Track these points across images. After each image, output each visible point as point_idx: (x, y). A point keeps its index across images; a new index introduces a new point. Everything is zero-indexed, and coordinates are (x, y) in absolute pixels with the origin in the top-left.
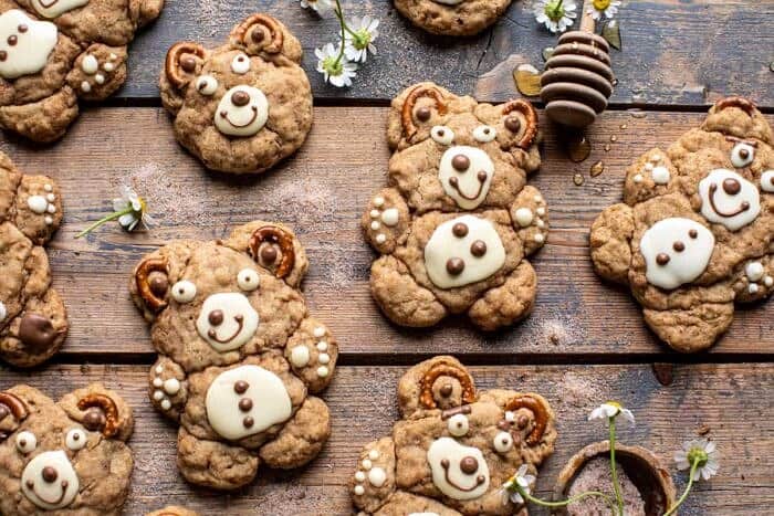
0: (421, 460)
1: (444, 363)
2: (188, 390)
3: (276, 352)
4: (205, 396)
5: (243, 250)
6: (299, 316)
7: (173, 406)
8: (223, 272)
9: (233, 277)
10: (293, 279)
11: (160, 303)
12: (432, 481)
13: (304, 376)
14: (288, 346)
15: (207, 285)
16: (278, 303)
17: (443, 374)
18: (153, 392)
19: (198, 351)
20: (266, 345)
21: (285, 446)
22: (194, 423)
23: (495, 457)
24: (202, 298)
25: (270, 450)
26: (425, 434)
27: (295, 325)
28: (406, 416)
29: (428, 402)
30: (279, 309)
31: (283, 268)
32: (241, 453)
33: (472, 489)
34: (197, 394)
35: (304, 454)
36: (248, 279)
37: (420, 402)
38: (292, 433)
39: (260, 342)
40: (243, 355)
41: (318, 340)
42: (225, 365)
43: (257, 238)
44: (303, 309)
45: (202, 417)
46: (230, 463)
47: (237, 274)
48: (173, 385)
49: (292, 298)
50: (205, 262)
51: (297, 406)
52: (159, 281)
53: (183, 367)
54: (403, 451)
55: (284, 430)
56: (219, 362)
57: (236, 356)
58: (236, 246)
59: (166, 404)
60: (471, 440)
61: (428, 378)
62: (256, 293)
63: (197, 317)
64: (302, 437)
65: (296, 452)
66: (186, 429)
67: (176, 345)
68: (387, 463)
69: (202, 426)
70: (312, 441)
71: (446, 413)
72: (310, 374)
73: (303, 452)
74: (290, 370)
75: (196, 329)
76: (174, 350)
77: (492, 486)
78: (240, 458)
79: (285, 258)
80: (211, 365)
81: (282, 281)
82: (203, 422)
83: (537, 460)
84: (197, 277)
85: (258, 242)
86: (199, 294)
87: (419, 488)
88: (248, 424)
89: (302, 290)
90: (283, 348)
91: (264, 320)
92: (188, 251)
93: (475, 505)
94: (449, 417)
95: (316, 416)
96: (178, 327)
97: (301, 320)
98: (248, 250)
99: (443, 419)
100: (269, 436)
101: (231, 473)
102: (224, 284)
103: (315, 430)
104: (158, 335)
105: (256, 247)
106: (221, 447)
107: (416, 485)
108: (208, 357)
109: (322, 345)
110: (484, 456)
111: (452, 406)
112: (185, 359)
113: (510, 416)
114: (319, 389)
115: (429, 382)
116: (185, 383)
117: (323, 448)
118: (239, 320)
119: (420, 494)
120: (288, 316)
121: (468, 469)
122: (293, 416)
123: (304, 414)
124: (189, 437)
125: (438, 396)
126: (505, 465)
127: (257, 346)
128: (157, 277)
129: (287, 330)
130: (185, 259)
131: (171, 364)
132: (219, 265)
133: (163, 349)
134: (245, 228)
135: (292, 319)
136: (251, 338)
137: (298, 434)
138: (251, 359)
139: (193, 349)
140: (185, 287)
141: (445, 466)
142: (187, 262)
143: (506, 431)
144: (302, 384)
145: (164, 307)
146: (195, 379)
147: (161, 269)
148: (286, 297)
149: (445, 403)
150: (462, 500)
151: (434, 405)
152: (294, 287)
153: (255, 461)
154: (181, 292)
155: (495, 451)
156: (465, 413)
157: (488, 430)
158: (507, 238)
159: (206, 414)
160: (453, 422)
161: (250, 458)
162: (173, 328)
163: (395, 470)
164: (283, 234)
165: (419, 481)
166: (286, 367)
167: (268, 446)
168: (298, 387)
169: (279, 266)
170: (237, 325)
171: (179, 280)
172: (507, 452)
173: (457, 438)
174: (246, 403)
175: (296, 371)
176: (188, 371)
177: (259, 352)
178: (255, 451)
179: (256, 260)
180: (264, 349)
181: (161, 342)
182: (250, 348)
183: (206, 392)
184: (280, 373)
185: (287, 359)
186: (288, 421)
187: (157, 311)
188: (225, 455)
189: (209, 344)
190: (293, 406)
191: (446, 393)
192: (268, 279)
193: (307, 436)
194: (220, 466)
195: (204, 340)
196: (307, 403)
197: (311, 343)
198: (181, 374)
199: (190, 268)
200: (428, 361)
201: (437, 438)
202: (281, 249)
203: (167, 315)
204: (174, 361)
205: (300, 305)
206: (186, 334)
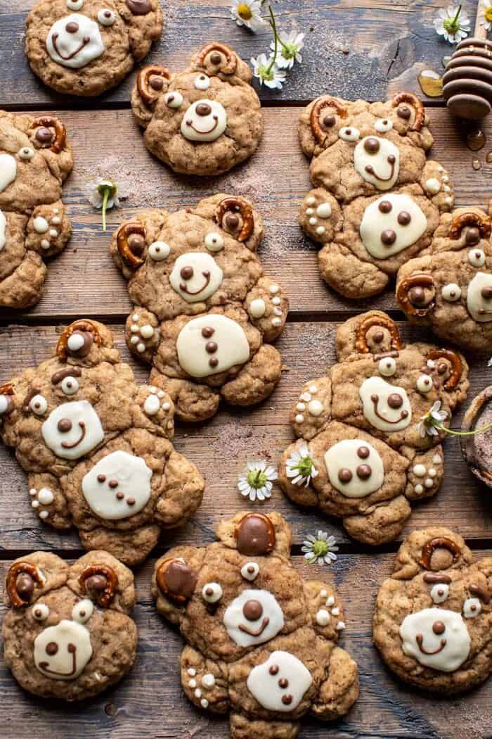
0: (353, 395)
1: (377, 316)
2: (161, 335)
3: (237, 304)
4: (176, 340)
5: (209, 218)
6: (257, 275)
7: (147, 349)
8: (192, 235)
9: (202, 240)
10: (252, 243)
11: (138, 260)
12: (362, 414)
13: (260, 325)
14: (248, 299)
15: (179, 246)
16: (239, 262)
17: (376, 324)
18: (130, 337)
19: (170, 302)
20: (228, 298)
21: (244, 384)
22: (165, 363)
23: (417, 396)
24: (174, 256)
25: (230, 388)
26: (359, 373)
27: (254, 281)
28: (342, 359)
29: (362, 347)
30: (240, 267)
31: (244, 233)
32: (205, 390)
33: (396, 423)
34: (169, 338)
35: (260, 392)
36: (214, 241)
37: (355, 348)
38: (250, 374)
39: (224, 294)
40: (208, 305)
41: (273, 295)
42: (193, 314)
43: (222, 207)
44: (260, 269)
45: (173, 358)
46: (196, 398)
47: (204, 237)
48: (147, 330)
49: (251, 259)
50: (177, 226)
51: (254, 351)
52: (137, 241)
53: (156, 316)
54: (338, 387)
55: (243, 371)
56: (188, 312)
57: (203, 306)
58: (204, 213)
59: (141, 347)
60: (398, 380)
61: (363, 326)
62: (221, 253)
63: (170, 273)
64: (258, 377)
65: (253, 390)
66: (159, 370)
67: (151, 296)
68: (325, 397)
69: (172, 366)
70: (266, 381)
71: (376, 356)
72: (266, 324)
73: (258, 390)
74: (249, 320)
75: (169, 282)
76: (149, 301)
77: (414, 422)
78: (205, 395)
79: (246, 225)
80: (181, 313)
81: (242, 244)
82: (174, 363)
83: (452, 403)
84: (170, 238)
85: (223, 211)
86: (172, 252)
87: (351, 419)
88: (213, 364)
89: (260, 254)
90: (243, 301)
91: (227, 276)
92: (161, 218)
93: (399, 436)
94: (379, 359)
95: (269, 359)
96: (153, 282)
97: (258, 279)
98: (214, 218)
99: (375, 361)
100: (230, 375)
101: (196, 407)
102: (194, 245)
103: (269, 371)
104: (134, 287)
105: (221, 215)
106: (188, 385)
107: (348, 416)
108: (179, 307)
109: (276, 300)
110: (408, 395)
111: (382, 351)
112: (158, 308)
113: (431, 363)
114: (273, 338)
115: (364, 329)
116: (158, 330)
117: (276, 386)
118: (207, 276)
119: (352, 424)
120: (247, 274)
121: (395, 404)
122: (251, 360)
123: (260, 357)
124: (161, 376)
125: (370, 342)
126: (426, 404)
127: (221, 298)
128: (135, 238)
129: (247, 286)
130: (159, 224)
131: (146, 312)
132: (189, 230)
133: (139, 300)
134: (211, 199)
135: (251, 277)
136: (216, 291)
137: (254, 374)
138: (215, 309)
139: (166, 299)
140: (160, 246)
141: (375, 400)
142: (161, 227)
143: (428, 374)
144: (259, 333)
145: (141, 265)
146: (168, 327)
147: (140, 231)
148: (247, 259)
149: (377, 348)
150: (388, 432)
151: (367, 350)
152: (253, 250)
153: (217, 398)
154: (158, 250)
155: (417, 391)
156: (394, 357)
157: (413, 372)
158: (424, 205)
159: (177, 355)
160: (383, 363)
161: (213, 395)
162: (148, 281)
163: (331, 403)
164: (244, 204)
165: (351, 413)
166: (245, 317)
167: (229, 384)
168: (255, 335)
169: (240, 232)
170: (204, 280)
171: (154, 241)
172: (427, 392)
173: (387, 378)
174: (211, 345)
175: (253, 321)
176: (161, 319)
177: (223, 304)
178: (217, 389)
179: (221, 226)
180: (227, 301)
181: (137, 295)
182: (215, 299)
183: (177, 337)
184: (240, 322)
185: (246, 310)
186: (246, 363)
187: (134, 268)
188: (192, 391)
189: (180, 296)
190: (251, 350)
191: (378, 340)
192: (231, 242)
193: (262, 377)
194: (187, 401)
195: (176, 292)
196: (263, 348)
197: (266, 297)
198: (154, 321)
199: (164, 231)
200: (363, 315)
201: (368, 378)
202: (242, 217)
203: (143, 271)
204: (149, 311)
205: (257, 265)
206: (160, 287)
